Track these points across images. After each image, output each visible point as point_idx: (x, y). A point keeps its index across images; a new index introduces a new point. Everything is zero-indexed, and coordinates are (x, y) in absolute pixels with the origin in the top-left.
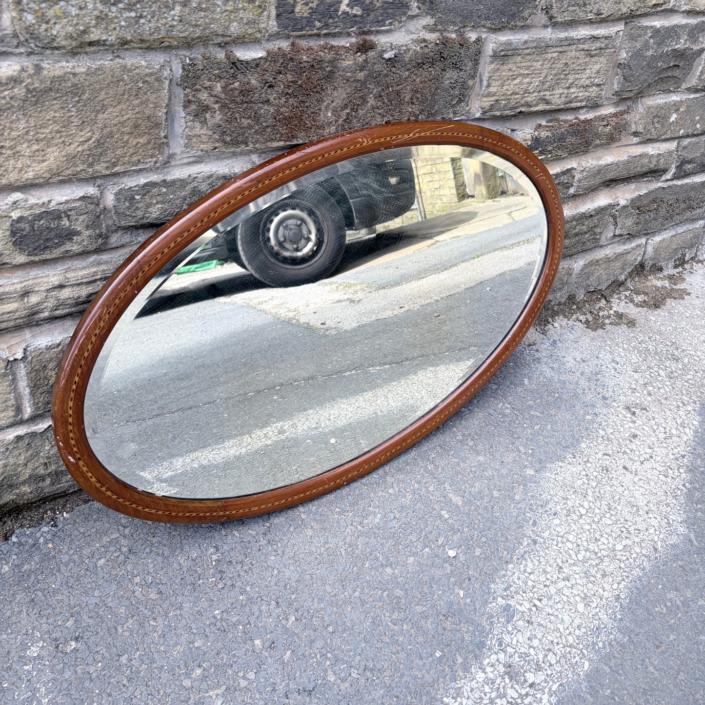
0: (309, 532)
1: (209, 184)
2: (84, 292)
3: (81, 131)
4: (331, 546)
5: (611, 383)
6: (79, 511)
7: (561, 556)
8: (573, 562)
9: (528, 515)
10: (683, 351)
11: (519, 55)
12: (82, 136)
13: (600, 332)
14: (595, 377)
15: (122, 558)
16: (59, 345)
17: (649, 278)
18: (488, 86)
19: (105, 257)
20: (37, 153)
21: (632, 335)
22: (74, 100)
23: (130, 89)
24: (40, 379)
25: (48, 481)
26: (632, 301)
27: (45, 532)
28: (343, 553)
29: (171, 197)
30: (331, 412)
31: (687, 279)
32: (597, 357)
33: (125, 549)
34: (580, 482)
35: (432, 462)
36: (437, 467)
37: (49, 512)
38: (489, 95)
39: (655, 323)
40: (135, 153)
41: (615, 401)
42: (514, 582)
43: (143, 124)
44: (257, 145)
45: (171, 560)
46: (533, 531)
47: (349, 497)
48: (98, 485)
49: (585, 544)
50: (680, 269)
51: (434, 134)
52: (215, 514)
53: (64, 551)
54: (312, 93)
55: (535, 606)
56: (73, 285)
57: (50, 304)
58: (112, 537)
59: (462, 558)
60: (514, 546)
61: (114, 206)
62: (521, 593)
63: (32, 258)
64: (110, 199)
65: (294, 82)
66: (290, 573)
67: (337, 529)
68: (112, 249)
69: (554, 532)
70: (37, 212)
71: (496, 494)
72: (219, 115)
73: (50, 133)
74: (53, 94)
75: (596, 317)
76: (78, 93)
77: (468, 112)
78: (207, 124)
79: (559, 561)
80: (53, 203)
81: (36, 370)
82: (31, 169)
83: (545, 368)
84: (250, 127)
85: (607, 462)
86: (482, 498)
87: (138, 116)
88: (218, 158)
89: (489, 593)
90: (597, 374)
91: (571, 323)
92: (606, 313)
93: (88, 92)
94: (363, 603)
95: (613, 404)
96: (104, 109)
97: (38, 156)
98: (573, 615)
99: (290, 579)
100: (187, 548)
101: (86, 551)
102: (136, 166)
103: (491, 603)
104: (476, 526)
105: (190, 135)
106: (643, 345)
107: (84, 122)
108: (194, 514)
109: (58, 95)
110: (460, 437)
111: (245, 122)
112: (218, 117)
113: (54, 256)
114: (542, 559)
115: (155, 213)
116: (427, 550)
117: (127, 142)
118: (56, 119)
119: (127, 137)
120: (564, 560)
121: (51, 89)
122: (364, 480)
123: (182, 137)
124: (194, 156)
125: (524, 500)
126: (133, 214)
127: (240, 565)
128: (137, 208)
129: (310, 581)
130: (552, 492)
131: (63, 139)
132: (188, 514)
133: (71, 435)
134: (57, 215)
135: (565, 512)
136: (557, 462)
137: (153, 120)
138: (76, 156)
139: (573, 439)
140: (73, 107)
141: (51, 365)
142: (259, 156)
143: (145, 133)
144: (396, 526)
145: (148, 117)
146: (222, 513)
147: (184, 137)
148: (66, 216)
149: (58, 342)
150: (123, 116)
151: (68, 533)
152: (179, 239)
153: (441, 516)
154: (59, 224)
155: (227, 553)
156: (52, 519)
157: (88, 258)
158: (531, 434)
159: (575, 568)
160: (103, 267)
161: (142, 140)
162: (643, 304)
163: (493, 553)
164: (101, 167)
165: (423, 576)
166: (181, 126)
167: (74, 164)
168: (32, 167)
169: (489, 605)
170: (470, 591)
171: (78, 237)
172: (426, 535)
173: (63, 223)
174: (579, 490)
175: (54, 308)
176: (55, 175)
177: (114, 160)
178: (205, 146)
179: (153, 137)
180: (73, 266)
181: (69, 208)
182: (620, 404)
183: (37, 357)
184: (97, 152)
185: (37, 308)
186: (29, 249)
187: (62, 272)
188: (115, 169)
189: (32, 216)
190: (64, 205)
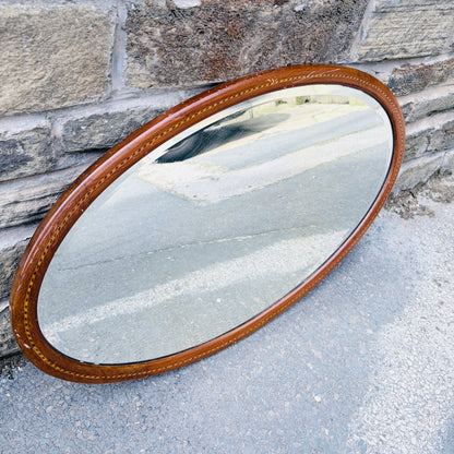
2: (36, 206)
3: (35, 70)
4: (228, 393)
5: (422, 260)
7: (397, 400)
8: (406, 404)
9: (371, 366)
11: (394, 12)
12: (35, 74)
13: (410, 220)
14: (410, 256)
15: (65, 405)
16: (14, 247)
17: (442, 180)
18: (367, 37)
19: (53, 177)
21: (433, 223)
22: (29, 41)
23: (81, 32)
25: (5, 346)
26: (431, 197)
27: (4, 383)
28: (236, 399)
29: (112, 127)
32: (410, 240)
33: (67, 398)
34: (406, 340)
35: (298, 324)
36: (301, 327)
39: (448, 214)
40: (83, 90)
41: (425, 275)
42: (365, 422)
43: (91, 64)
44: (186, 84)
45: (105, 407)
46: (375, 379)
47: (238, 352)
48: (49, 363)
49: (414, 389)
51: (325, 76)
52: (140, 373)
53: (19, 400)
54: (234, 40)
55: (381, 440)
56: (26, 201)
57: (6, 217)
58: (57, 387)
59: (325, 402)
60: (363, 392)
61: (63, 136)
62: (370, 430)
64: (59, 130)
65: (222, 29)
66: (197, 417)
68: (60, 170)
69: (391, 381)
71: (346, 349)
73: (6, 71)
74: (8, 35)
75: (408, 210)
76: (32, 34)
77: (349, 58)
78: (146, 65)
79: (396, 404)
80: (9, 134)
83: (374, 249)
84: (182, 68)
85: (425, 324)
86: (337, 353)
87: (87, 57)
88: (153, 94)
89: (347, 431)
90: (411, 253)
91: (390, 213)
92: (414, 206)
93: (41, 33)
94: (254, 441)
95: (424, 277)
96: (56, 49)
98: (408, 447)
99: (197, 422)
100: (116, 396)
101: (37, 400)
102: (83, 101)
103: (349, 439)
104: (334, 376)
105: (130, 75)
106: (441, 231)
107: (37, 62)
108: (124, 376)
109: (13, 36)
110: (317, 304)
111: (178, 64)
112: (156, 58)
113: (10, 178)
114: (384, 403)
115: (97, 140)
116: (299, 395)
117: (76, 80)
118: (11, 58)
119: (77, 76)
120: (400, 403)
121: (6, 30)
123: (124, 76)
124: (132, 93)
125: (367, 354)
126: (80, 142)
127: (158, 411)
128: (83, 137)
129: (213, 423)
131: (18, 77)
132: (119, 376)
133: (27, 328)
134: (13, 144)
135: (397, 364)
136: (388, 324)
137: (99, 61)
138: (30, 92)
139: (398, 305)
140: (28, 47)
141: (7, 263)
142: (186, 93)
143: (92, 72)
144: (275, 376)
145: (96, 58)
146: (145, 373)
147: (126, 76)
148: (20, 145)
149: (13, 245)
150: (73, 57)
151: (22, 385)
152: (120, 166)
153: (307, 368)
154: (14, 152)
155: (147, 400)
156: (9, 373)
157: (39, 178)
158: (368, 301)
159: (408, 409)
160: (51, 186)
161: (89, 79)
162: (439, 200)
163: (347, 398)
164: (53, 102)
165: (297, 418)
166: (123, 66)
167: (28, 99)
169: (348, 441)
170: (333, 430)
171: (31, 162)
172: (297, 383)
173: (18, 151)
174: (406, 346)
175: (10, 220)
176: (10, 109)
177: (64, 96)
178: (142, 84)
179: (98, 76)
180: (26, 185)
181: (23, 138)
182: (429, 277)
184: (49, 89)
187: (17, 190)
188: (65, 104)
190: (19, 135)
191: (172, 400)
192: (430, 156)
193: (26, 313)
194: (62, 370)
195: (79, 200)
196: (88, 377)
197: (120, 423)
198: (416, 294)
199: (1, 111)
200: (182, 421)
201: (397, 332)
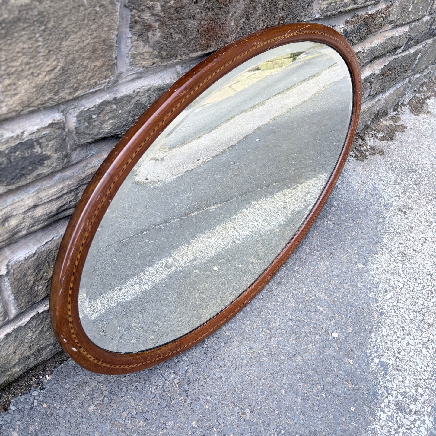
0: (236, 344)
1: (147, 97)
2: (54, 207)
3: (48, 60)
4: (255, 350)
5: (385, 195)
6: (58, 371)
7: (400, 319)
8: (408, 321)
9: (370, 296)
10: (416, 165)
12: (48, 65)
13: (366, 161)
14: (374, 192)
15: (106, 401)
17: (381, 120)
19: (67, 173)
20: (9, 88)
21: (384, 160)
22: (41, 29)
23: (89, 14)
25: (32, 358)
26: (377, 137)
27: (36, 396)
28: (265, 354)
29: (120, 112)
30: (199, 245)
31: (402, 118)
32: (371, 179)
33: (106, 393)
34: (392, 266)
35: (298, 273)
36: (302, 275)
37: (34, 378)
39: (394, 150)
40: (93, 76)
41: (391, 206)
42: (380, 345)
43: (100, 48)
44: (184, 57)
45: (145, 392)
46: (377, 306)
47: (253, 311)
48: (96, 361)
49: (411, 307)
50: (396, 112)
52: (175, 352)
53: (58, 407)
54: (223, 6)
55: (397, 358)
56: (45, 204)
57: (27, 224)
58: (92, 386)
59: (342, 336)
60: (370, 320)
61: (76, 128)
62: (386, 351)
63: (10, 187)
64: (72, 122)
66: (234, 378)
67: (254, 337)
68: (73, 165)
69: (390, 304)
70: (13, 145)
71: (346, 286)
72: (159, 32)
73: (21, 65)
74: (21, 24)
75: (361, 152)
76: (44, 21)
77: (312, 15)
78: (149, 43)
79: (400, 323)
80: (26, 134)
81: (18, 280)
82: (4, 104)
84: (180, 40)
85: (403, 249)
86: (339, 291)
87: (96, 40)
88: (154, 72)
89: (367, 357)
90: (374, 190)
92: (365, 148)
93: (52, 19)
94: (291, 386)
95: (391, 208)
97: (10, 90)
98: (421, 357)
99: (235, 383)
100: (153, 379)
102: (93, 88)
103: (371, 363)
104: (342, 312)
105: (135, 54)
106: (393, 166)
107: (50, 51)
108: (162, 357)
109: (26, 25)
111: (177, 37)
112: (158, 34)
113: (28, 181)
114: (390, 325)
115: (107, 128)
116: (318, 336)
117: (86, 67)
118: (25, 51)
119: (87, 62)
120: (403, 321)
121: (19, 19)
122: (259, 296)
123: (127, 57)
124: (136, 73)
125: (364, 286)
126: (91, 132)
127: (197, 382)
128: (94, 126)
129: (250, 381)
130: (378, 277)
131: (31, 70)
132: (158, 359)
134: (29, 145)
135: (391, 288)
136: (374, 255)
137: (107, 43)
138: (44, 86)
139: (378, 237)
140: (40, 36)
142: (182, 66)
143: (101, 56)
144: (292, 324)
145: (104, 40)
146: (179, 350)
147: (130, 56)
148: (38, 144)
150: (83, 41)
151: (56, 392)
152: (138, 149)
153: (318, 310)
154: (32, 152)
155: (184, 375)
156: (39, 384)
157: (54, 176)
158: (351, 239)
159: (411, 325)
160: (68, 182)
161: (98, 64)
162: (383, 139)
163: (359, 328)
164: (66, 93)
165: (322, 356)
166: (127, 46)
167: (43, 93)
168: (5, 102)
169: (371, 365)
170: (355, 359)
171: (49, 161)
172: (313, 326)
173: (35, 151)
174: (394, 272)
175: (31, 226)
176: (26, 106)
177: (76, 85)
178: (146, 62)
179: (107, 60)
180: (42, 186)
181: (40, 136)
182: (395, 208)
183: (18, 269)
184: (62, 80)
185: (16, 230)
186: (8, 180)
187: (35, 193)
188: (77, 94)
189: (8, 149)
190: (36, 134)
191: (207, 370)
192: (372, 100)
193: (70, 316)
194: (108, 366)
195: (106, 191)
196: (131, 366)
197: (164, 403)
198: (389, 224)
199: (17, 111)
200: (221, 386)
201: (383, 261)
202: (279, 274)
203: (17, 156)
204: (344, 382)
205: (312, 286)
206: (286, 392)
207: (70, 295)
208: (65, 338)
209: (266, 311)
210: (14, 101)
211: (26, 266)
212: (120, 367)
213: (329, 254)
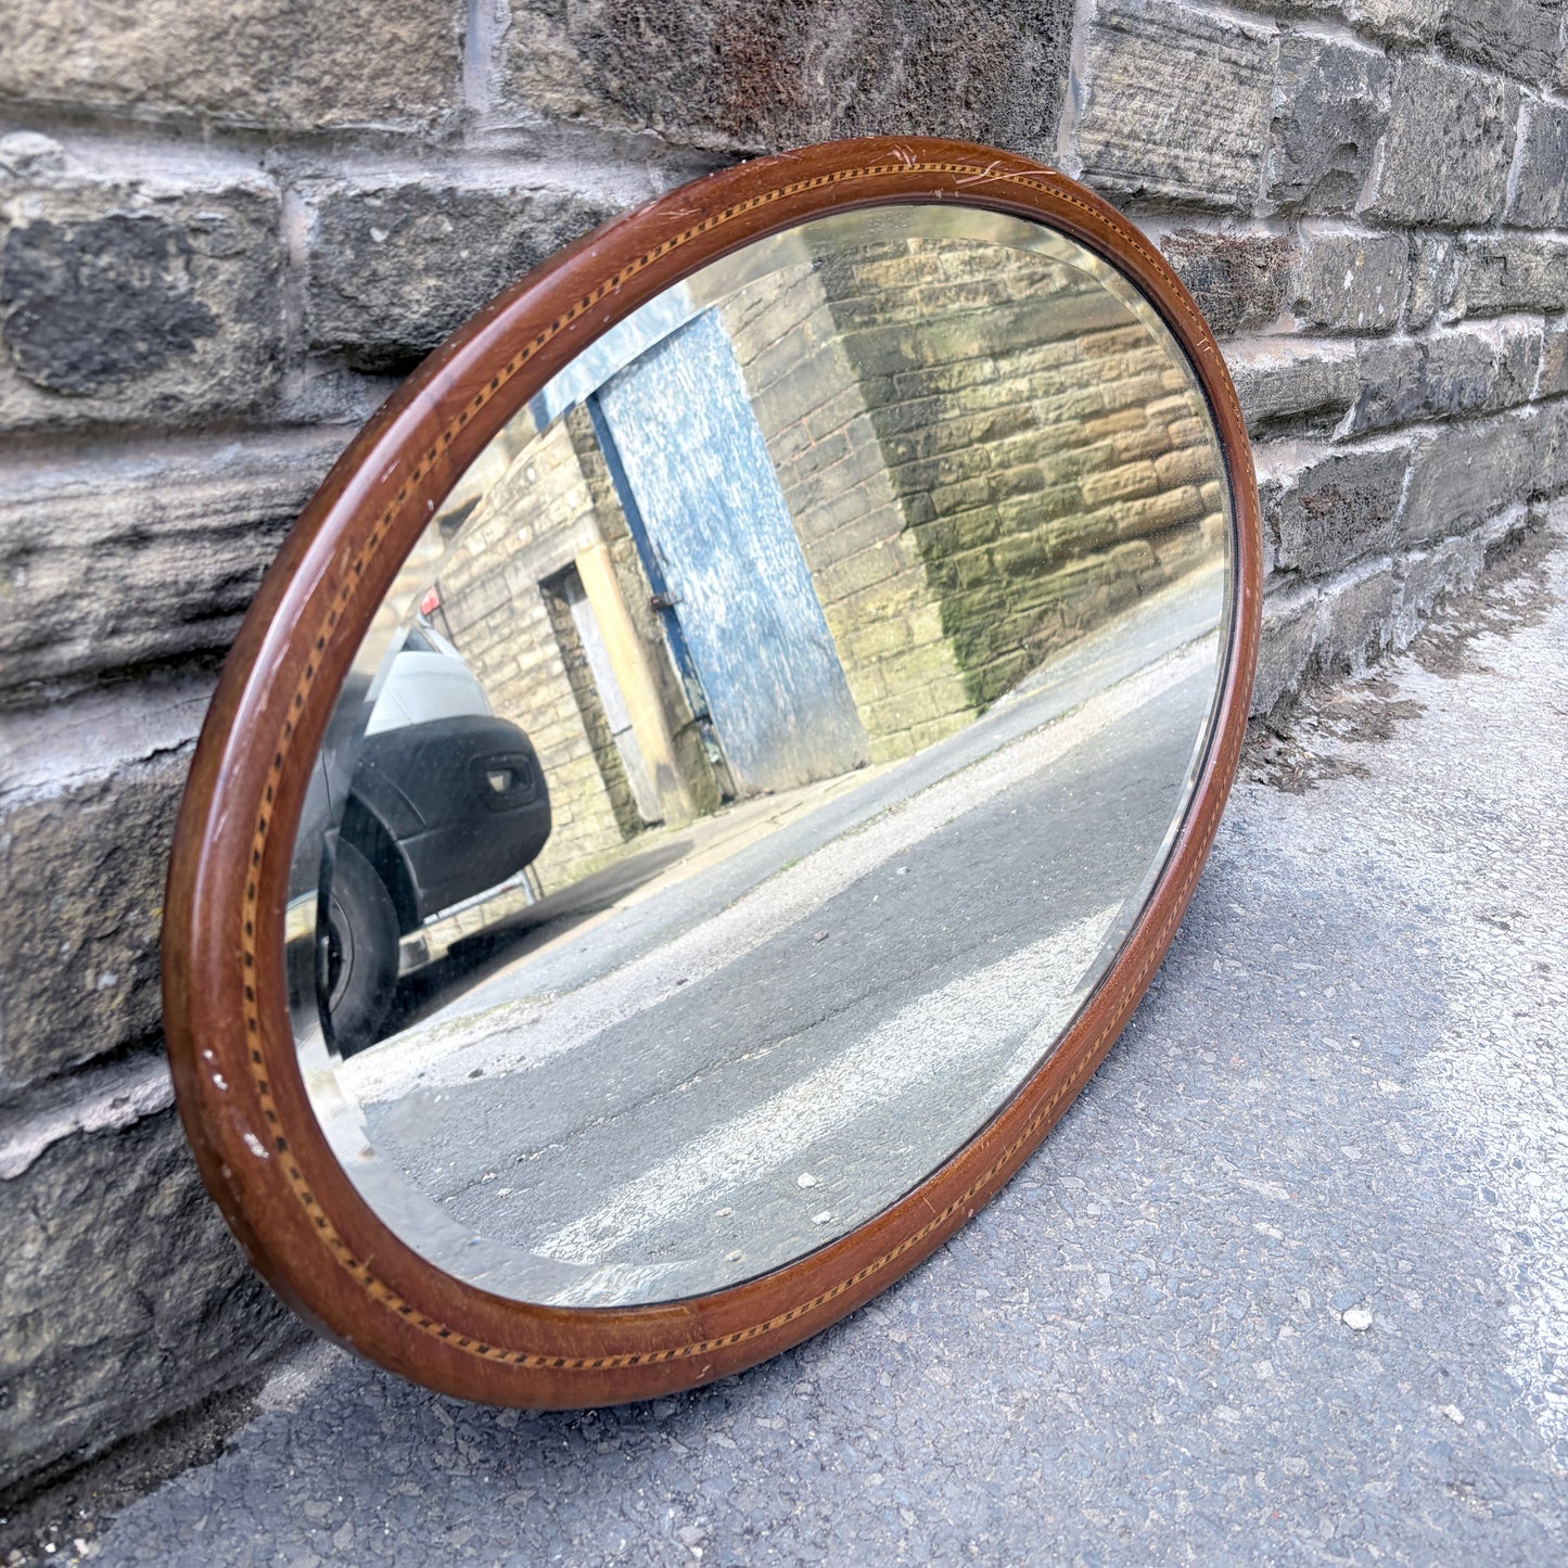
0: (942, 1376)
1: (556, 234)
2: (209, 564)
4: (1027, 1395)
5: (1412, 880)
6: (133, 1521)
9: (1461, 1182)
10: (1494, 801)
11: (1139, 36)
13: (1311, 796)
14: (1371, 874)
16: (106, 789)
17: (1334, 688)
19: (267, 452)
21: (1378, 791)
24: (33, 931)
26: (1333, 733)
28: (1073, 1406)
29: (464, 254)
31: (1401, 685)
32: (1345, 840)
34: (1514, 1083)
35: (1150, 1120)
36: (1167, 1126)
37: (15, 1554)
38: (1095, 125)
39: (1403, 764)
40: (384, 72)
41: (1447, 910)
42: (1554, 1346)
44: (674, 129)
46: (1500, 1214)
47: (993, 1251)
48: (343, 1255)
50: (1377, 667)
51: (1025, 182)
52: (680, 1351)
56: (175, 537)
57: (96, 606)
59: (1387, 1325)
60: (1486, 1261)
61: (314, 256)
64: (301, 228)
67: (1013, 1344)
68: (286, 426)
69: (1548, 1205)
70: (94, 217)
71: (1352, 1153)
75: (1289, 771)
78: (567, 24)
80: (145, 194)
81: (23, 894)
82: (86, 44)
84: (662, 61)
85: (1537, 1029)
86: (1330, 1172)
89: (1516, 1390)
90: (1370, 869)
92: (1299, 758)
94: (1220, 1525)
95: (1448, 916)
99: (964, 1525)
102: (383, 119)
103: (1537, 1413)
104: (1363, 1239)
105: (520, 55)
113: (126, 411)
115: (418, 302)
116: (1286, 1331)
122: (1008, 1201)
123: (496, 60)
124: (522, 130)
125: (1425, 1150)
126: (363, 298)
127: (788, 1533)
128: (374, 278)
129: (1029, 1513)
130: (1471, 1120)
132: (607, 1363)
134: (152, 241)
135: (1534, 1153)
138: (225, 32)
139: (1426, 998)
141: (74, 875)
142: (666, 177)
144: (1165, 1291)
146: (696, 1350)
147: (505, 57)
148: (179, 253)
149: (104, 775)
152: (533, 347)
153: (1264, 1239)
154: (156, 278)
155: (724, 1508)
157: (216, 448)
158: (1328, 1009)
161: (407, 32)
162: (1354, 735)
163: (1450, 1291)
164: (293, 95)
165: (1324, 1399)
166: (497, 21)
167: (218, 60)
168: (90, 37)
169: (1540, 1421)
170: (1468, 1400)
171: (210, 345)
172: (1257, 1294)
173: (169, 278)
174: (1527, 1100)
175: (111, 624)
176: (155, 87)
177: (327, 81)
178: (556, 96)
179: (432, 30)
180: (172, 470)
181: (193, 223)
182: (1462, 914)
183: (29, 839)
184: (284, 37)
185: (54, 619)
186: (56, 364)
187: (142, 484)
188: (328, 117)
189: (77, 229)
190: (177, 206)
191: (825, 1480)
192: (1288, 595)
193: (249, 960)
194: (395, 1305)
195: (419, 459)
196: (492, 1354)
198: (1457, 960)
199: (126, 90)
200: (902, 1543)
201: (1473, 1068)
202: (1072, 1128)
203: (105, 270)
204: (1447, 1493)
205: (1217, 1158)
206: (1199, 1546)
207: (257, 855)
208: (219, 1070)
209: (1047, 1249)
210: (121, 46)
211: (65, 833)
212: (445, 1334)
213: (1254, 1056)
